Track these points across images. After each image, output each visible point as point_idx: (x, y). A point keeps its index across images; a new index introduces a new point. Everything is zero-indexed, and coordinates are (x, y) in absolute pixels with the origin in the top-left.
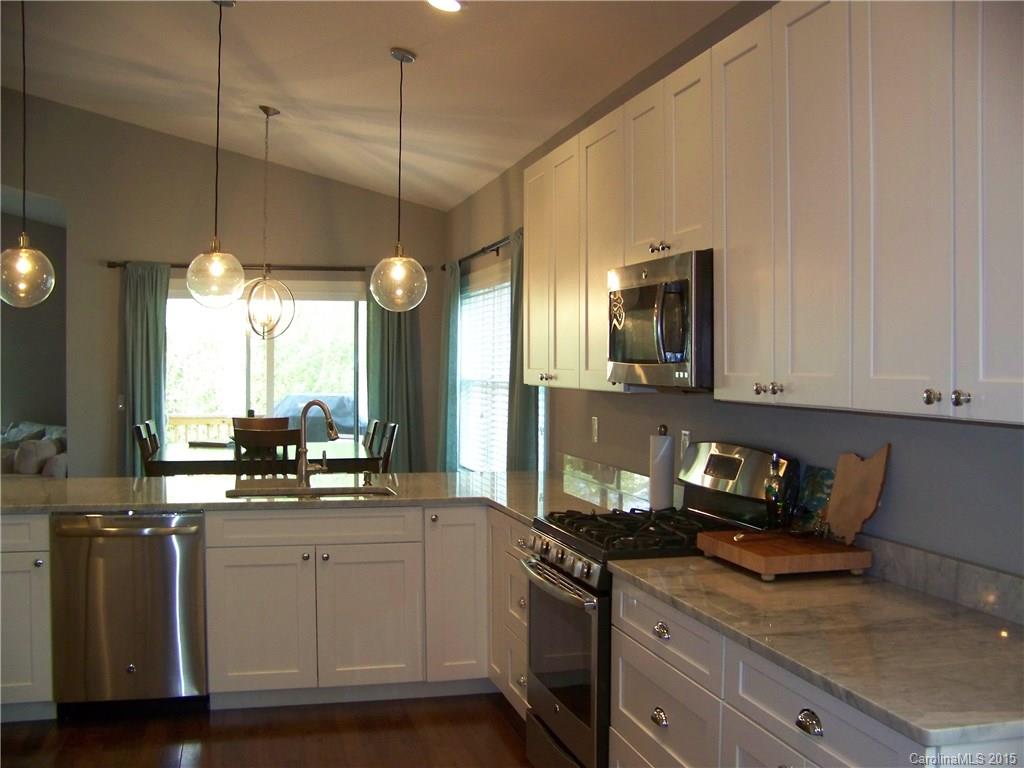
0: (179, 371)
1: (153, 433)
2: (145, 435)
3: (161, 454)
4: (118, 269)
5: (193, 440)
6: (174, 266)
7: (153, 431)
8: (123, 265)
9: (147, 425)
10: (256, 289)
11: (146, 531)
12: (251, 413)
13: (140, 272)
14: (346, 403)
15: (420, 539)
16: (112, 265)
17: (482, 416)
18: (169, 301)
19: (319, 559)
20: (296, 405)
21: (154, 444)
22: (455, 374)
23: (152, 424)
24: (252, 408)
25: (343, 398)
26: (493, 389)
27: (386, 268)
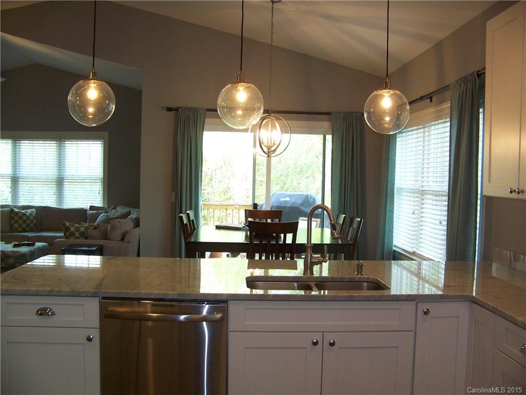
0: (210, 177)
1: (191, 219)
2: (185, 221)
3: (197, 235)
4: (173, 112)
5: (218, 224)
6: (208, 110)
7: (192, 217)
8: (177, 110)
9: (188, 214)
10: (264, 122)
11: (182, 317)
12: (255, 206)
13: (187, 113)
14: (310, 199)
15: (412, 329)
16: (169, 109)
17: (413, 213)
18: (204, 133)
19: (326, 344)
20: (279, 199)
21: (191, 228)
22: (393, 184)
23: (191, 213)
24: (256, 202)
25: (308, 195)
26: (423, 195)
27: (377, 98)
